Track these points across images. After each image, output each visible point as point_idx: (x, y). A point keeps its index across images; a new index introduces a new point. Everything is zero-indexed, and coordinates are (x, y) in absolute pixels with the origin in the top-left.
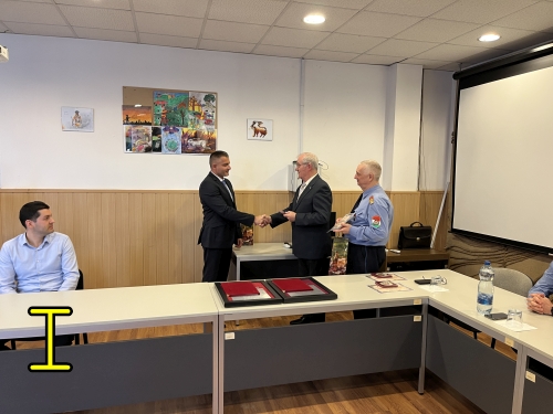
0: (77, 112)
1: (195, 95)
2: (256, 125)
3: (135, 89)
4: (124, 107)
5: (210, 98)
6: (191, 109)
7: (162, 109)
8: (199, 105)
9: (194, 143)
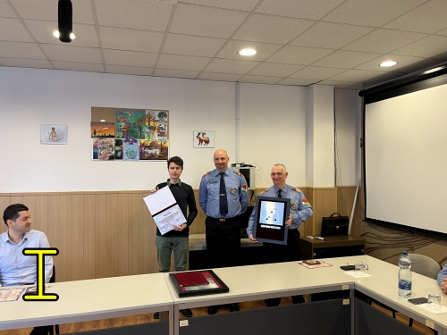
0: (53, 129)
1: (151, 112)
2: (201, 136)
3: (101, 109)
4: (93, 124)
5: (163, 114)
6: (147, 124)
7: (123, 125)
8: (154, 121)
9: (150, 152)
